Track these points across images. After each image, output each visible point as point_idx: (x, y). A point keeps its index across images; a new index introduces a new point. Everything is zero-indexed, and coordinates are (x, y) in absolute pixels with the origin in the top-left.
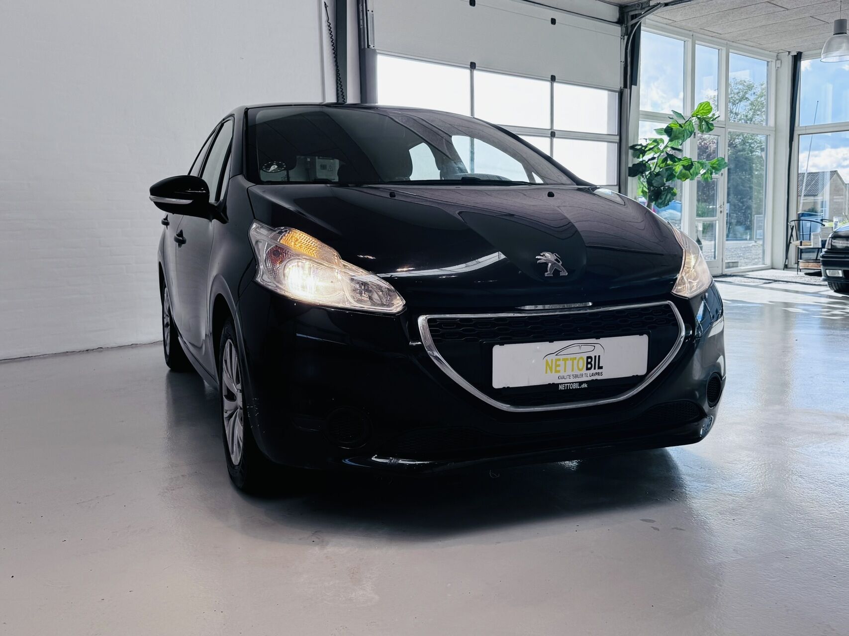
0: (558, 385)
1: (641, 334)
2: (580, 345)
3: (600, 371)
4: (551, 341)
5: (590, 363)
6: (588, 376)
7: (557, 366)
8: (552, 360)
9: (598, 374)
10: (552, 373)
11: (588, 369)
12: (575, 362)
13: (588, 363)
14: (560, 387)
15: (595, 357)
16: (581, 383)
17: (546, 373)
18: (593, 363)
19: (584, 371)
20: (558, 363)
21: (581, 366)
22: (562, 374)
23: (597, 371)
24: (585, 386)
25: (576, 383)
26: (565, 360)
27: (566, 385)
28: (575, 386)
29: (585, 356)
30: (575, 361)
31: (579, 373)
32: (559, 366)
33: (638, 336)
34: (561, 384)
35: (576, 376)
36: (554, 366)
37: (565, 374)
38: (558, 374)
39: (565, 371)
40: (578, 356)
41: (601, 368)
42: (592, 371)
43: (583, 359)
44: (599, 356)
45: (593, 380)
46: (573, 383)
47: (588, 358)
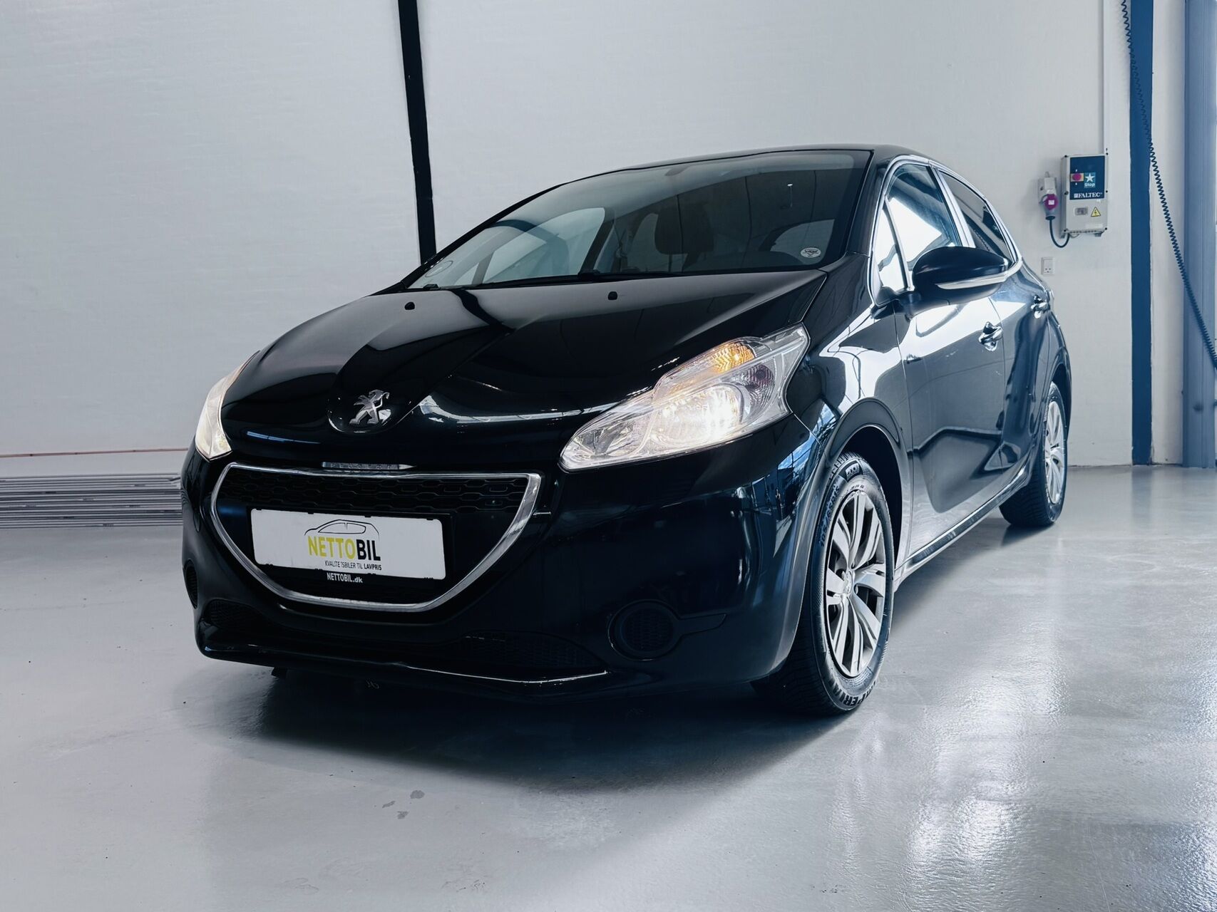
0: (326, 573)
1: (430, 518)
2: (346, 522)
3: (377, 563)
4: (311, 512)
5: (362, 549)
6: (362, 567)
7: (322, 547)
8: (315, 538)
9: (376, 567)
10: (317, 554)
11: (360, 557)
12: (343, 545)
13: (359, 549)
14: (330, 577)
15: (368, 541)
16: (354, 576)
17: (311, 554)
18: (366, 549)
19: (356, 560)
20: (323, 543)
21: (350, 552)
22: (329, 559)
23: (373, 562)
24: (358, 580)
25: (347, 574)
26: (330, 540)
27: (335, 574)
28: (346, 579)
29: (354, 538)
30: (342, 544)
31: (349, 561)
32: (324, 546)
33: (425, 520)
34: (329, 572)
35: (346, 565)
36: (318, 548)
37: (333, 560)
38: (325, 559)
39: (332, 556)
40: (345, 537)
41: (377, 559)
42: (366, 561)
43: (351, 542)
44: (373, 542)
45: (369, 574)
46: (343, 573)
47: (359, 542)
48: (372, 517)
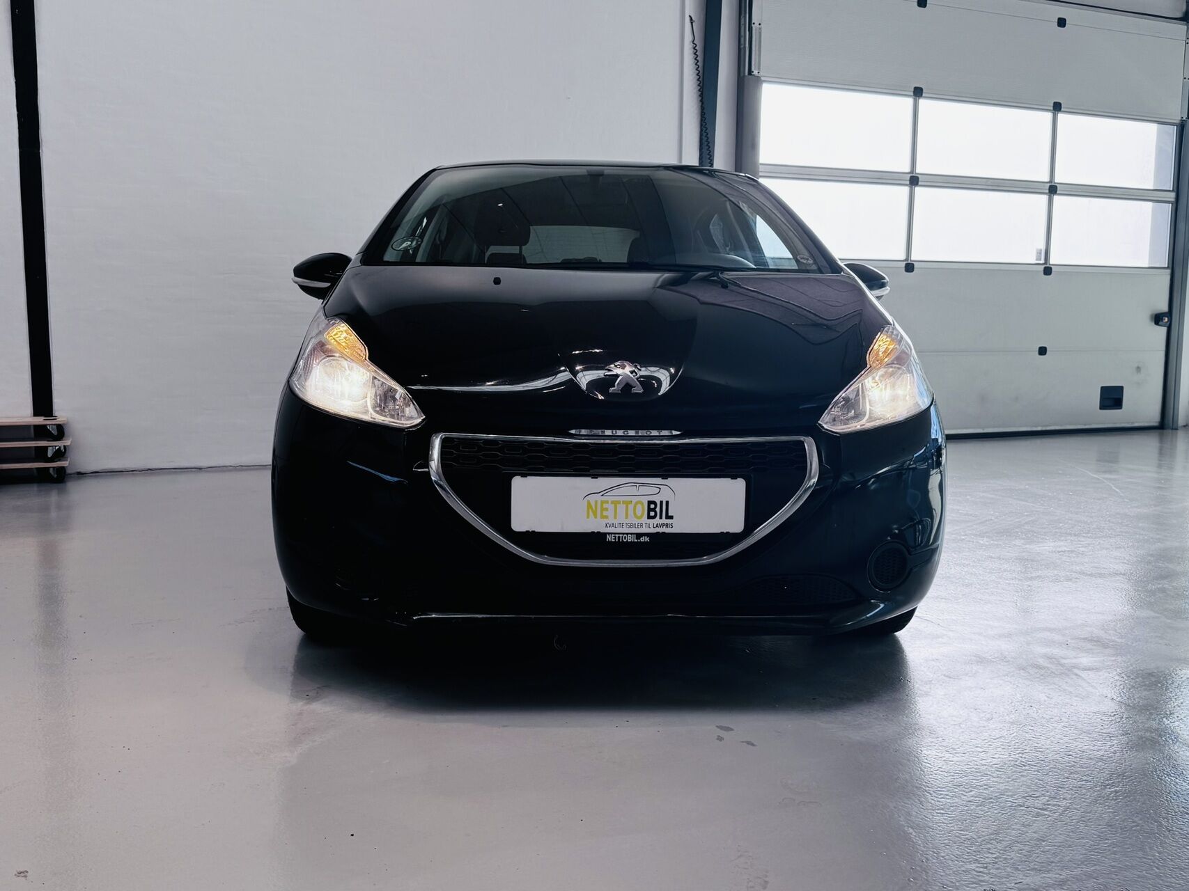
0: (605, 534)
1: (734, 477)
2: (638, 485)
3: (669, 521)
4: (595, 476)
5: (654, 510)
6: (651, 527)
7: (603, 509)
8: (596, 502)
9: (667, 525)
10: (596, 517)
11: (649, 517)
12: (631, 507)
13: (650, 510)
14: (609, 539)
15: (661, 502)
16: (639, 535)
17: (588, 517)
18: (658, 510)
19: (645, 519)
20: (605, 506)
21: (639, 513)
22: (611, 521)
23: (664, 521)
24: (643, 539)
25: (631, 534)
26: (616, 503)
27: (617, 535)
28: (630, 539)
29: (645, 500)
30: (629, 505)
31: (636, 521)
32: (607, 509)
33: (730, 479)
34: (609, 534)
35: (631, 526)
36: (599, 510)
37: (616, 522)
38: (606, 521)
39: (615, 518)
40: (635, 499)
41: (671, 517)
42: (657, 520)
43: (642, 504)
44: (667, 502)
45: (658, 533)
46: (627, 534)
47: (650, 503)
48: (669, 479)
